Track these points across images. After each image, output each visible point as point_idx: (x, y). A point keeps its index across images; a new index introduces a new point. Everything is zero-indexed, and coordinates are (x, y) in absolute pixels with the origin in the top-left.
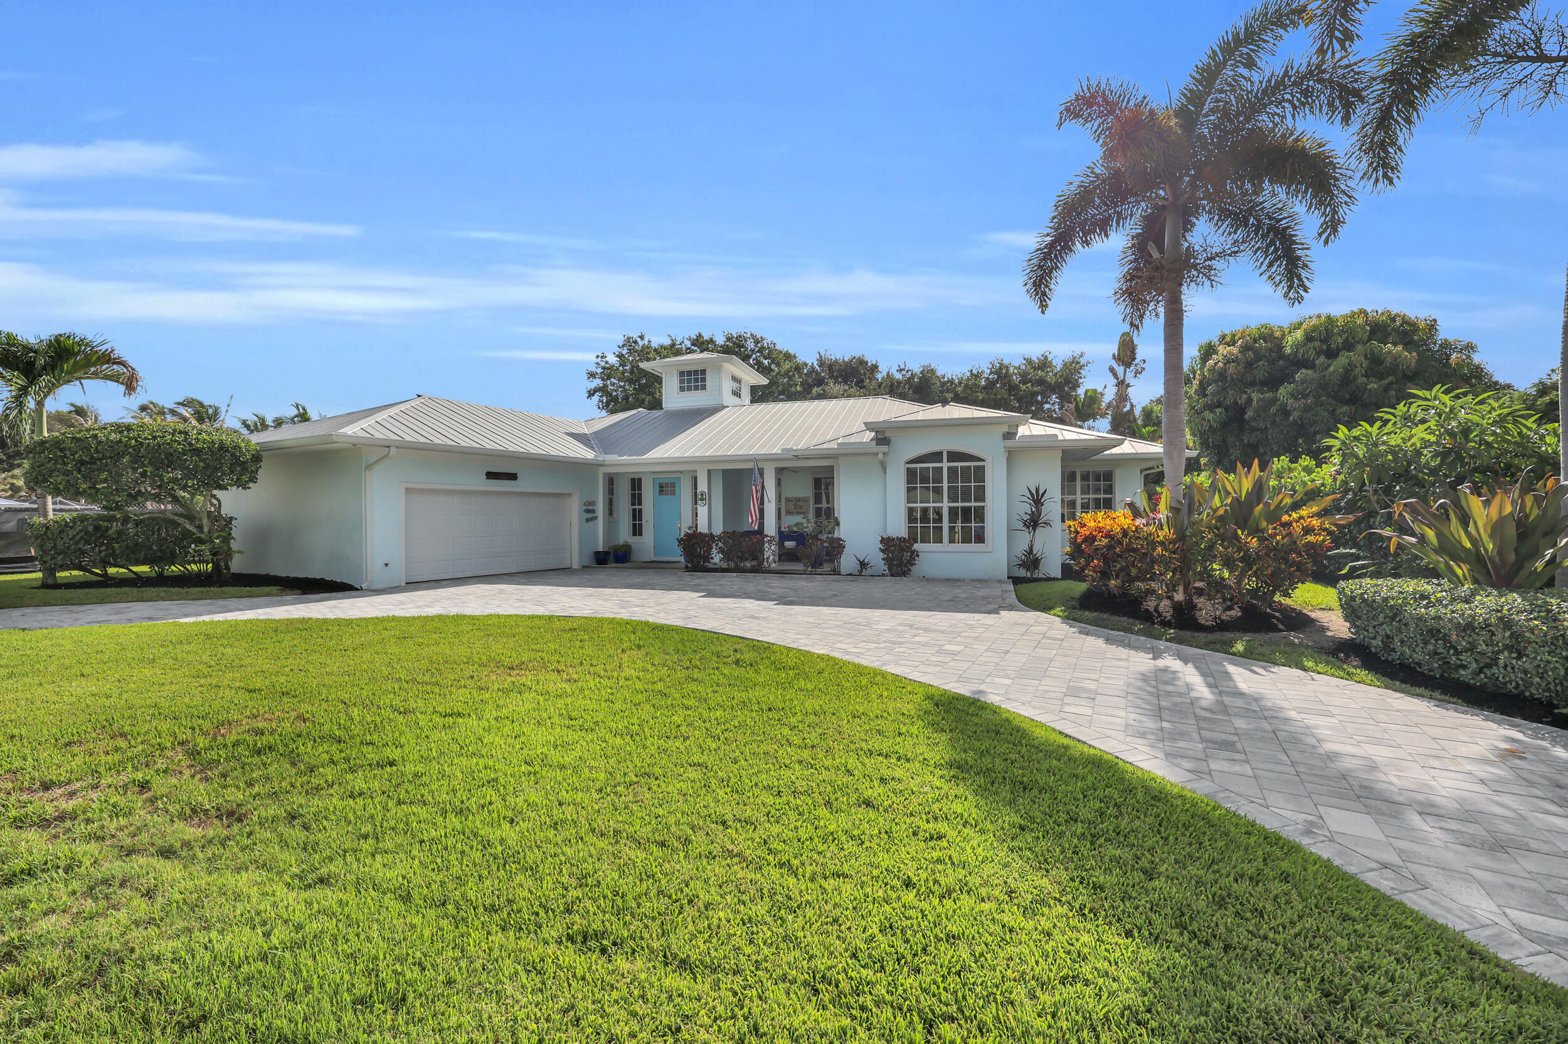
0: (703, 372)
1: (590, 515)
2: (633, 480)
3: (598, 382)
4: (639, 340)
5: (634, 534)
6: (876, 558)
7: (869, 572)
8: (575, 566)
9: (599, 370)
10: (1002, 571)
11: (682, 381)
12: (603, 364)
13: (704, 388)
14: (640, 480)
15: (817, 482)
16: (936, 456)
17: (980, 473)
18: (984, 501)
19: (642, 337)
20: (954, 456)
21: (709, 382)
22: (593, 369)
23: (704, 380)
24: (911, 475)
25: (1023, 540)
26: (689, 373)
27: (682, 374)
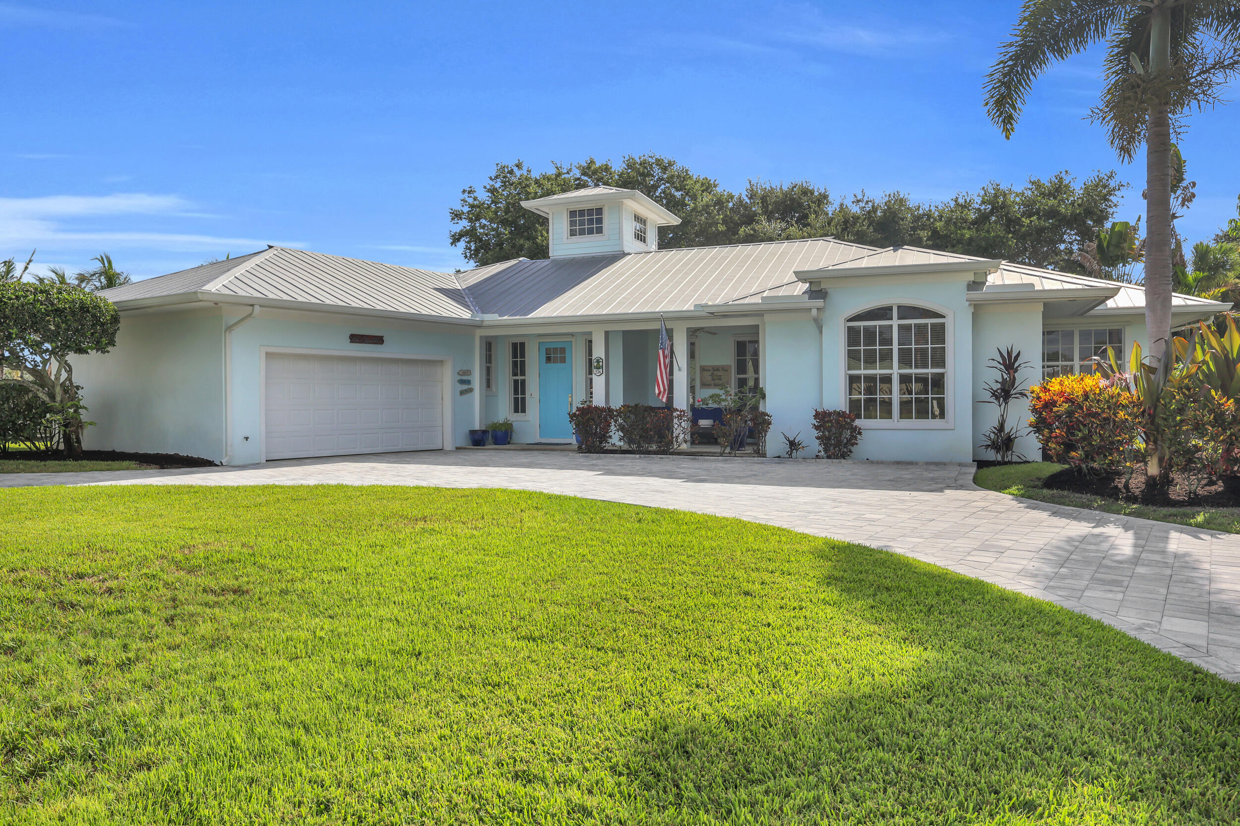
0: (599, 211)
1: (465, 387)
2: (515, 345)
3: (464, 224)
4: (515, 169)
5: (516, 411)
6: (809, 437)
7: (800, 453)
8: (448, 446)
9: (466, 209)
10: (966, 451)
11: (572, 223)
12: (471, 201)
13: (600, 231)
14: (523, 345)
15: (741, 348)
16: (883, 313)
17: (939, 333)
18: (944, 366)
19: (519, 166)
20: (907, 311)
21: (606, 224)
22: (458, 207)
23: (600, 221)
24: (853, 336)
25: (992, 414)
26: (582, 213)
27: (573, 214)
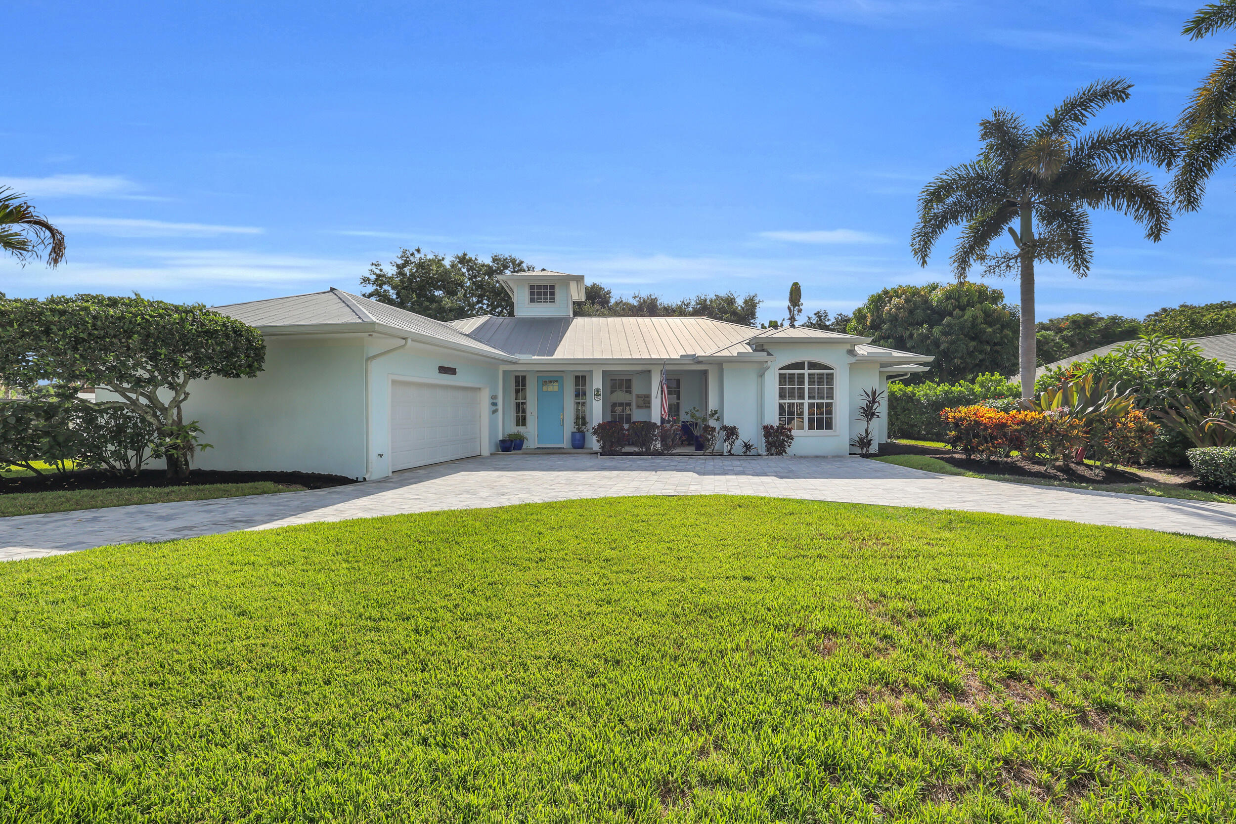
0: (552, 287)
1: (494, 408)
2: (517, 377)
3: (370, 289)
4: (416, 253)
5: (518, 424)
6: (760, 443)
7: (753, 452)
8: (486, 452)
9: (373, 277)
10: (845, 447)
11: (532, 294)
12: (378, 272)
13: (553, 301)
14: (524, 378)
16: (799, 365)
17: (830, 377)
18: (832, 399)
19: (418, 251)
20: (812, 365)
21: (557, 297)
22: (367, 274)
23: (552, 294)
24: (782, 377)
25: (860, 428)
26: (539, 287)
27: (532, 287)
